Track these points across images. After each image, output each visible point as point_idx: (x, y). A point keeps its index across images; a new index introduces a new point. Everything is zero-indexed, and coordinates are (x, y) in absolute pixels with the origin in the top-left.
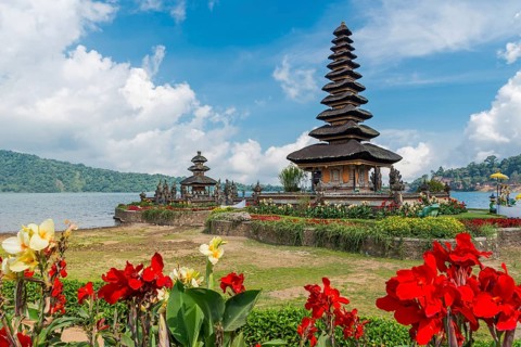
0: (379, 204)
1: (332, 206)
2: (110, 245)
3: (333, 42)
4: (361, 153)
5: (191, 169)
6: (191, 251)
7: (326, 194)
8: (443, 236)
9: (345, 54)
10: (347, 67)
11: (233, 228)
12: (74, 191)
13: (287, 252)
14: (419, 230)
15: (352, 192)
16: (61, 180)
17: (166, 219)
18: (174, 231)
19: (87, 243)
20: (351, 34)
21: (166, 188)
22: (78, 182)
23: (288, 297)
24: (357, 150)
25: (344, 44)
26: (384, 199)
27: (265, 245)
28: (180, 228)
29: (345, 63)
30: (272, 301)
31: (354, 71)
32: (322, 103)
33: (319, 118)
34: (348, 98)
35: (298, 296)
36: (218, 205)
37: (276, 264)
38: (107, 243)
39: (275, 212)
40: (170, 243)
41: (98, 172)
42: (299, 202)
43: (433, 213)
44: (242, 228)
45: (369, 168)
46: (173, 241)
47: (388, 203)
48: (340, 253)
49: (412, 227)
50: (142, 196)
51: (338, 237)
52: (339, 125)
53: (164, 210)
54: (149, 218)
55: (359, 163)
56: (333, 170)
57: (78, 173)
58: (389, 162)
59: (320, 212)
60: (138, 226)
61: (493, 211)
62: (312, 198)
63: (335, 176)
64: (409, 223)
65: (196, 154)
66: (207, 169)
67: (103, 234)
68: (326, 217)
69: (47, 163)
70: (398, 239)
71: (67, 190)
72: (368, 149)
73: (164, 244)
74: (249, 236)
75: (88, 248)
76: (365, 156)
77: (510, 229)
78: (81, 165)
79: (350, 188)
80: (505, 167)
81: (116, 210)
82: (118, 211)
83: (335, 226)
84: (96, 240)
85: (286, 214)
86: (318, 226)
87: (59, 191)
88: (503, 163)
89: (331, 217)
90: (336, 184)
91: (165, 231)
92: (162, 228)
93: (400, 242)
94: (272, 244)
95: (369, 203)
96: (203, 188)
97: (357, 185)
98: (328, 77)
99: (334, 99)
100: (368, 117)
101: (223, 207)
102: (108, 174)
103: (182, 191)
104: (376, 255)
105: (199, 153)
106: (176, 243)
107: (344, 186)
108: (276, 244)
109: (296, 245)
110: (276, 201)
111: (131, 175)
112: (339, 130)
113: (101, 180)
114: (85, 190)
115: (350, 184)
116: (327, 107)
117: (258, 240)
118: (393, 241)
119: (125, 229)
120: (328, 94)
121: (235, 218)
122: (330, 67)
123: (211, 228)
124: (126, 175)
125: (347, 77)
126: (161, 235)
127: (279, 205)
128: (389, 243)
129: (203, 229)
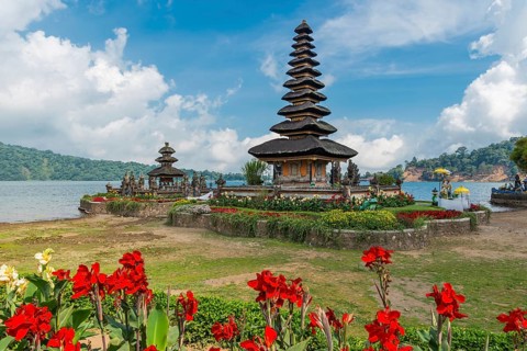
0: (329, 197)
1: (288, 198)
2: (69, 238)
3: (294, 39)
4: (316, 149)
5: (159, 160)
6: (148, 243)
7: (283, 187)
8: (375, 228)
9: (305, 52)
10: (307, 65)
11: (194, 220)
12: (41, 179)
13: (239, 244)
14: (356, 222)
15: (308, 185)
16: (27, 167)
17: (131, 211)
18: (137, 223)
19: (45, 236)
20: (311, 32)
21: (132, 179)
22: (45, 170)
23: (220, 284)
24: (312, 147)
25: (304, 41)
26: (334, 193)
27: (221, 237)
28: (144, 220)
29: (305, 61)
30: (203, 289)
31: (314, 68)
32: (283, 99)
33: (280, 114)
34: (306, 95)
35: (228, 283)
36: (185, 196)
37: (224, 255)
38: (65, 235)
39: (235, 204)
40: (130, 235)
41: (68, 160)
42: (258, 194)
43: (372, 207)
44: (202, 220)
45: (326, 163)
46: (133, 233)
47: (337, 197)
48: (287, 243)
49: (350, 220)
50: (108, 187)
51: (287, 229)
52: (299, 121)
53: (129, 201)
54: (114, 209)
55: (315, 159)
56: (292, 164)
57: (46, 160)
58: (345, 157)
59: (276, 205)
60: (101, 218)
61: (435, 204)
62: (270, 191)
63: (294, 171)
64: (347, 216)
65: (164, 145)
66: (175, 160)
67: (64, 226)
68: (281, 209)
69: (11, 149)
70: (337, 231)
71: (34, 178)
72: (323, 145)
73: (124, 236)
74: (208, 228)
75: (47, 240)
76: (320, 152)
77: (442, 221)
78: (49, 152)
79: (307, 182)
80: (474, 158)
81: (81, 201)
82: (83, 203)
83: (286, 218)
84: (55, 233)
85: (245, 206)
86: (270, 219)
87: (24, 179)
88: (472, 154)
89: (286, 209)
90: (295, 178)
91: (128, 223)
92: (125, 219)
93: (338, 234)
94: (228, 236)
95: (320, 196)
96: (171, 180)
97: (314, 179)
98: (289, 73)
99: (294, 96)
100: (326, 113)
101: (190, 198)
102: (79, 162)
103: (150, 182)
104: (317, 246)
105: (167, 144)
106: (136, 235)
107: (302, 179)
108: (232, 236)
109: (250, 237)
110: (238, 194)
111: (103, 162)
112: (298, 126)
113: (70, 168)
114: (53, 178)
115: (307, 178)
116: (287, 103)
117: (216, 231)
118: (332, 233)
119: (88, 220)
120: (289, 90)
121: (195, 210)
122: (291, 63)
123: (172, 221)
124: (98, 162)
125: (307, 75)
126: (123, 227)
127: (239, 197)
128: (329, 234)
129: (166, 220)
